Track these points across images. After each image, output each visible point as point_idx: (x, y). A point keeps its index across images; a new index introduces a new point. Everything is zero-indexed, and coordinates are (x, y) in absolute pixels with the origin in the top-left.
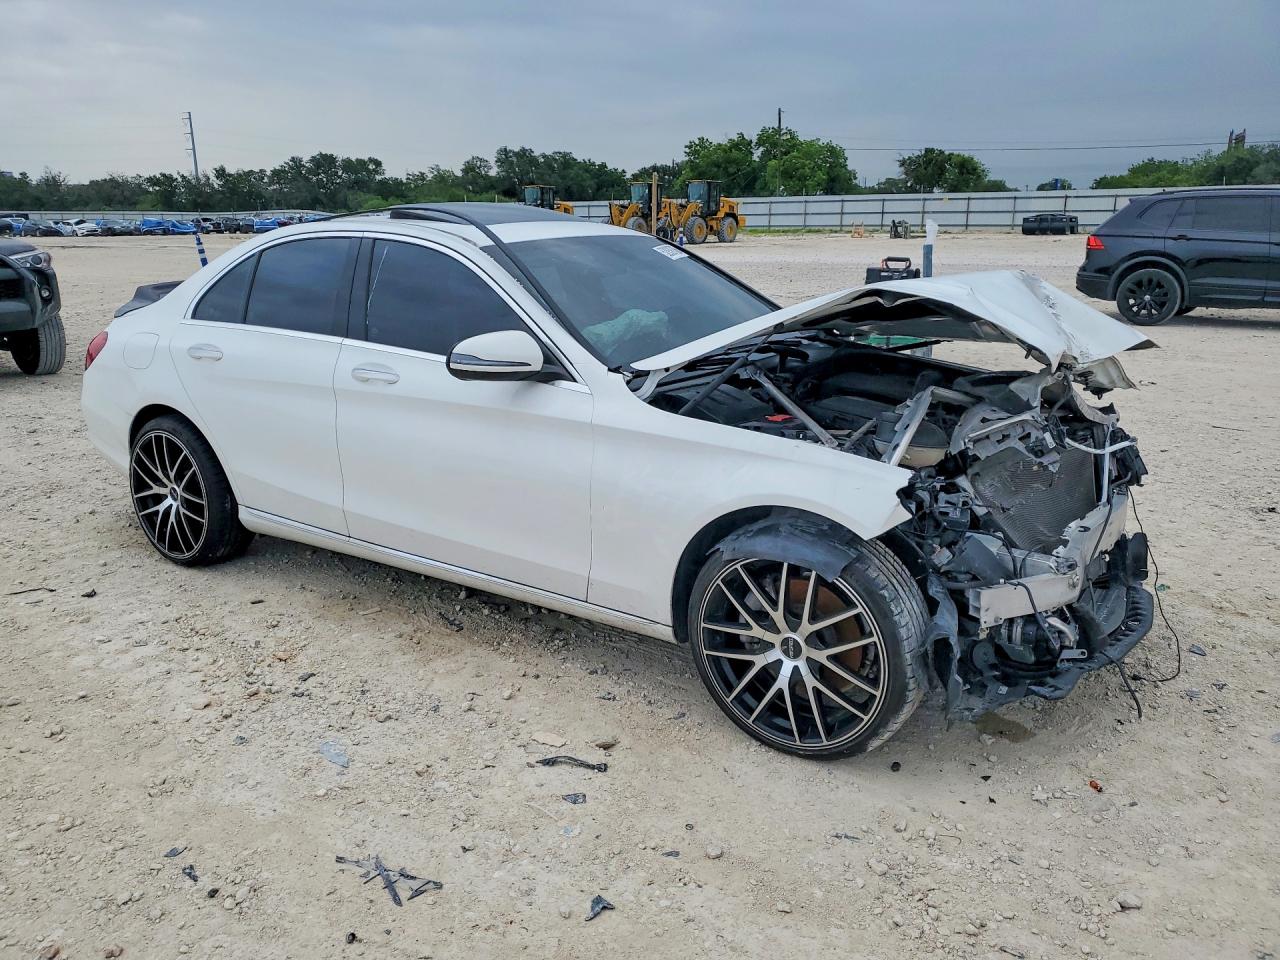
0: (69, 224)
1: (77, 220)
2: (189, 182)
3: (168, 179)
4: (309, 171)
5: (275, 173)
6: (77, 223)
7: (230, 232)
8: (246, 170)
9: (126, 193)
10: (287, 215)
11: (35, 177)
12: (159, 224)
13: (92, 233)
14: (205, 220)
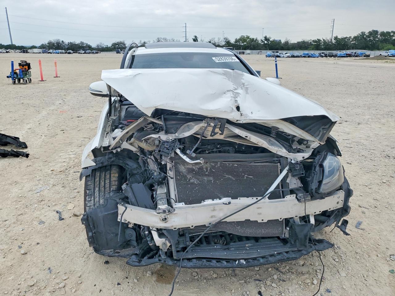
0: (283, 54)
1: (286, 53)
2: (325, 41)
3: (319, 40)
4: (367, 36)
5: (355, 37)
6: (285, 54)
7: (330, 57)
8: (345, 37)
9: (306, 45)
10: (351, 52)
11: (283, 41)
12: (308, 54)
13: (288, 57)
14: (322, 53)
